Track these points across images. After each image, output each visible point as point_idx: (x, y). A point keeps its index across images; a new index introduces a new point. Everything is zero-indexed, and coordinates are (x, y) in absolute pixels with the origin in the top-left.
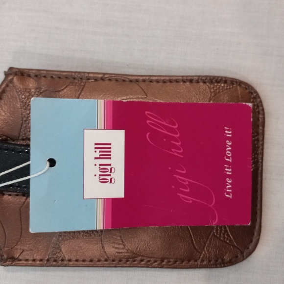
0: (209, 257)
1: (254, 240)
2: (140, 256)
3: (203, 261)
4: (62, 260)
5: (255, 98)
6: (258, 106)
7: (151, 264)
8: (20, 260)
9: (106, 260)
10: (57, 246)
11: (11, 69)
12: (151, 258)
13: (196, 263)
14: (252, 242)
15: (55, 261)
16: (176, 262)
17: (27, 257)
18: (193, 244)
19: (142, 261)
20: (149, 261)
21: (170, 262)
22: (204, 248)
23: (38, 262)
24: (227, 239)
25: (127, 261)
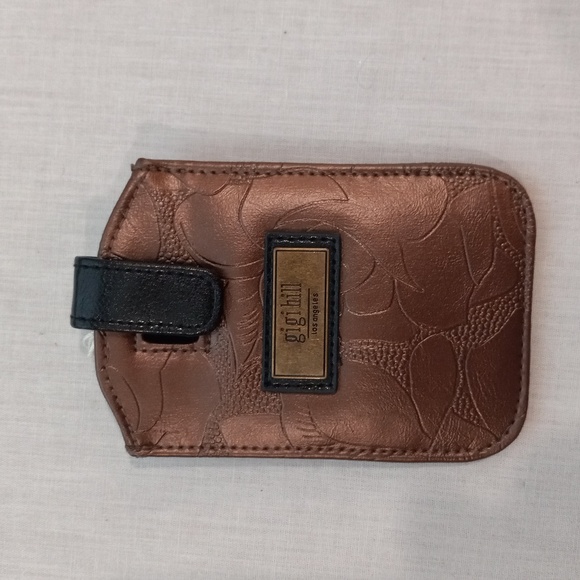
0: (446, 445)
1: (517, 420)
2: (339, 442)
3: (435, 451)
4: (223, 447)
5: (519, 198)
6: (525, 211)
7: (356, 455)
8: (161, 448)
9: (288, 448)
10: (216, 427)
11: (141, 160)
12: (355, 445)
13: (425, 454)
14: (513, 422)
15: (212, 448)
16: (395, 452)
17: (171, 444)
18: (420, 425)
19: (342, 449)
20: (352, 450)
21: (384, 451)
22: (437, 432)
23: (187, 451)
24: (474, 418)
25: (320, 449)
